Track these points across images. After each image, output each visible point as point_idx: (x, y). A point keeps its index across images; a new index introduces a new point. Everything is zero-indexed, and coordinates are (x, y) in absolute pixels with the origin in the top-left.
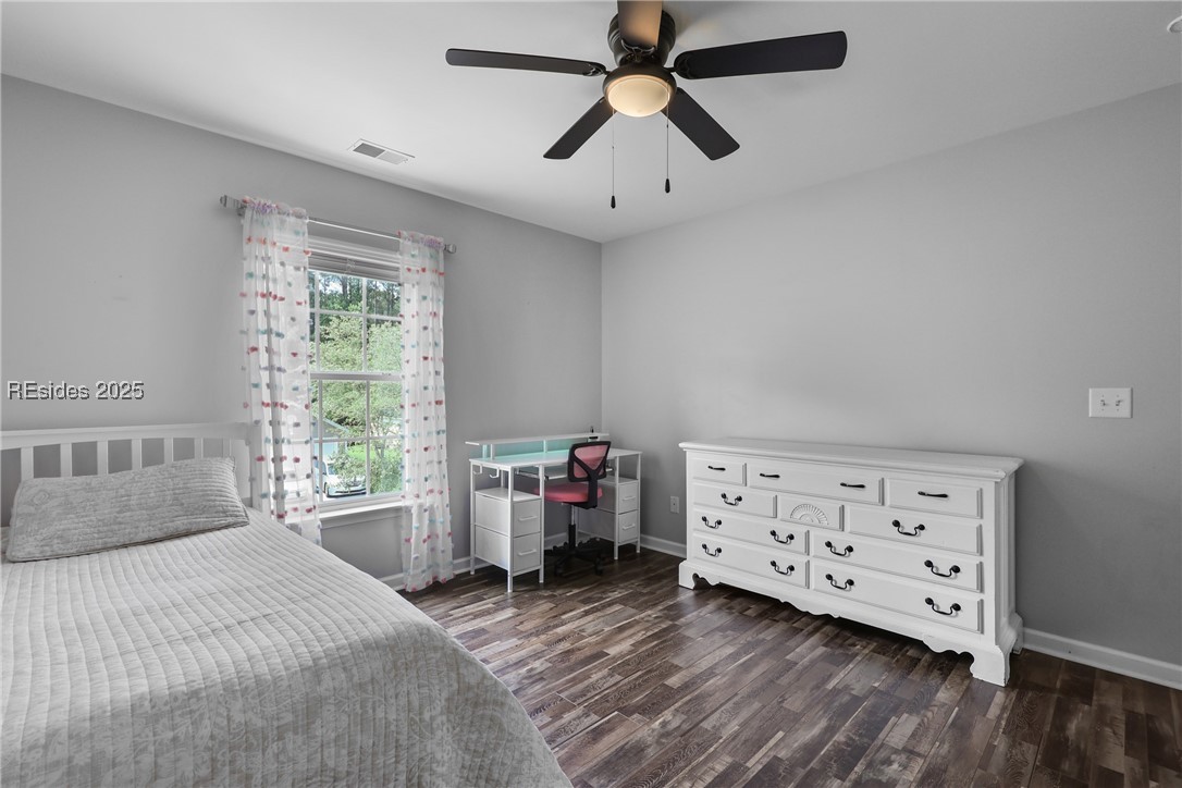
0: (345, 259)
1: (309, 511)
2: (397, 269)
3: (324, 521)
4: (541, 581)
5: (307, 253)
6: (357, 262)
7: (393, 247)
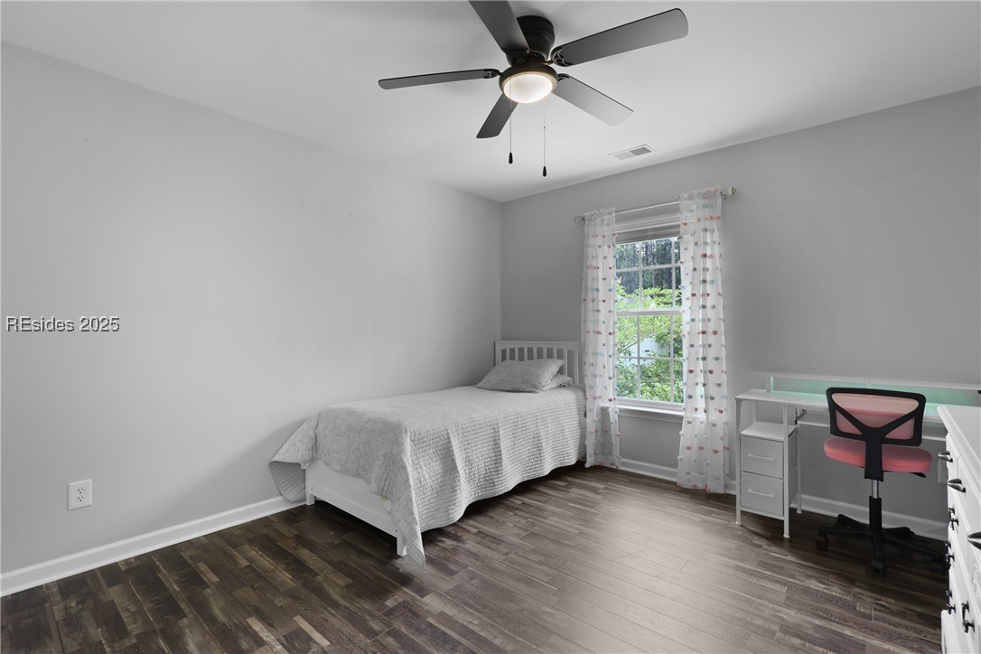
0: (647, 230)
1: (610, 400)
2: (678, 226)
3: (621, 410)
4: (786, 535)
5: (614, 235)
6: (655, 229)
7: (676, 210)
